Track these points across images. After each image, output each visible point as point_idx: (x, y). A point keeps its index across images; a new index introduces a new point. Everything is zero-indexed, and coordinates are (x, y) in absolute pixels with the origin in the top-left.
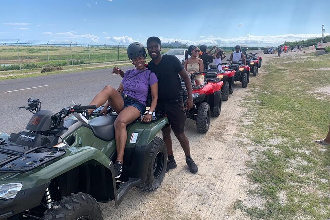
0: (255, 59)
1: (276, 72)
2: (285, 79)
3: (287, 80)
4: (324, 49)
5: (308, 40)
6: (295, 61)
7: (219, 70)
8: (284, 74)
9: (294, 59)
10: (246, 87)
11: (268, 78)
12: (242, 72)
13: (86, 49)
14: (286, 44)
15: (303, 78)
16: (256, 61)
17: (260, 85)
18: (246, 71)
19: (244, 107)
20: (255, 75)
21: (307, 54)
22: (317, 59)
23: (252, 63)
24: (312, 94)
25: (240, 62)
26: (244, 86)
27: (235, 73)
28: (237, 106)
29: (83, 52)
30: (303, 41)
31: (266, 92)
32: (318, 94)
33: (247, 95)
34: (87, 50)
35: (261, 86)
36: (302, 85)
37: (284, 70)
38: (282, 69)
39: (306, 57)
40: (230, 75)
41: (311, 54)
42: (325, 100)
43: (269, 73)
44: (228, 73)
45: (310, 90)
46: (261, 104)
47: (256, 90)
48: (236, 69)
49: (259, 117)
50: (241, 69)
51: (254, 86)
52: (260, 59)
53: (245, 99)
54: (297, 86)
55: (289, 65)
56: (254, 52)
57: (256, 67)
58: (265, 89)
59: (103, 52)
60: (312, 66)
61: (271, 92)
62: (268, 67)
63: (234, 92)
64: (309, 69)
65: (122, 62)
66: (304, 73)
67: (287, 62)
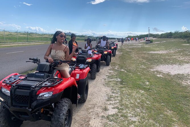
0: (114, 45)
1: (126, 54)
2: (133, 59)
3: (135, 60)
4: (150, 40)
5: (140, 35)
6: (135, 47)
7: (89, 54)
8: (131, 55)
9: (135, 46)
10: (109, 65)
11: (122, 58)
12: (106, 55)
13: (9, 33)
14: (129, 37)
15: (143, 58)
16: (115, 46)
17: (118, 63)
18: (109, 54)
19: (108, 86)
20: (114, 56)
21: (141, 43)
22: (147, 46)
23: (113, 48)
24: (154, 72)
25: (105, 47)
26: (108, 65)
27: (101, 56)
28: (102, 86)
29: (7, 35)
30: (138, 36)
31: (123, 70)
32: (157, 72)
33: (110, 73)
34: (11, 34)
35: (119, 65)
36: (144, 64)
37: (131, 52)
38: (130, 52)
39: (140, 44)
40: (97, 58)
41: (143, 43)
42: (164, 77)
43: (122, 54)
44: (95, 56)
45: (151, 68)
46: (121, 83)
47: (116, 68)
48: (102, 52)
49: (121, 100)
50: (106, 53)
51: (114, 64)
52: (117, 45)
53: (109, 77)
54: (142, 65)
55: (133, 49)
56: (113, 40)
57: (115, 50)
58: (122, 68)
59: (22, 36)
60: (146, 50)
61: (127, 70)
62: (121, 50)
63: (101, 70)
64: (145, 52)
65: (30, 43)
66: (143, 55)
67: (131, 47)
